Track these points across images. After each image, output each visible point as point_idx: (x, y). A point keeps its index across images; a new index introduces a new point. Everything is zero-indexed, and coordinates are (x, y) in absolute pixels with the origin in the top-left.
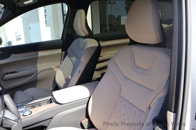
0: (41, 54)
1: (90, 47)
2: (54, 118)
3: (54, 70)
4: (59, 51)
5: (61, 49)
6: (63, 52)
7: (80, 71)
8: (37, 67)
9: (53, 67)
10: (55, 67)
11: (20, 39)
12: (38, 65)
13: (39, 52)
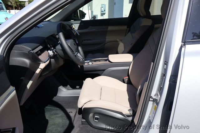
0: (110, 28)
1: (143, 26)
2: (106, 70)
3: (118, 43)
4: (125, 27)
5: (127, 26)
6: (128, 29)
7: (132, 44)
8: (106, 38)
9: (118, 40)
10: (119, 40)
11: (104, 14)
12: (107, 37)
13: (109, 26)
